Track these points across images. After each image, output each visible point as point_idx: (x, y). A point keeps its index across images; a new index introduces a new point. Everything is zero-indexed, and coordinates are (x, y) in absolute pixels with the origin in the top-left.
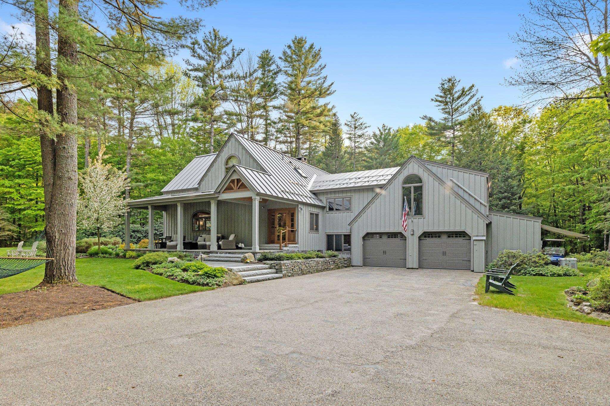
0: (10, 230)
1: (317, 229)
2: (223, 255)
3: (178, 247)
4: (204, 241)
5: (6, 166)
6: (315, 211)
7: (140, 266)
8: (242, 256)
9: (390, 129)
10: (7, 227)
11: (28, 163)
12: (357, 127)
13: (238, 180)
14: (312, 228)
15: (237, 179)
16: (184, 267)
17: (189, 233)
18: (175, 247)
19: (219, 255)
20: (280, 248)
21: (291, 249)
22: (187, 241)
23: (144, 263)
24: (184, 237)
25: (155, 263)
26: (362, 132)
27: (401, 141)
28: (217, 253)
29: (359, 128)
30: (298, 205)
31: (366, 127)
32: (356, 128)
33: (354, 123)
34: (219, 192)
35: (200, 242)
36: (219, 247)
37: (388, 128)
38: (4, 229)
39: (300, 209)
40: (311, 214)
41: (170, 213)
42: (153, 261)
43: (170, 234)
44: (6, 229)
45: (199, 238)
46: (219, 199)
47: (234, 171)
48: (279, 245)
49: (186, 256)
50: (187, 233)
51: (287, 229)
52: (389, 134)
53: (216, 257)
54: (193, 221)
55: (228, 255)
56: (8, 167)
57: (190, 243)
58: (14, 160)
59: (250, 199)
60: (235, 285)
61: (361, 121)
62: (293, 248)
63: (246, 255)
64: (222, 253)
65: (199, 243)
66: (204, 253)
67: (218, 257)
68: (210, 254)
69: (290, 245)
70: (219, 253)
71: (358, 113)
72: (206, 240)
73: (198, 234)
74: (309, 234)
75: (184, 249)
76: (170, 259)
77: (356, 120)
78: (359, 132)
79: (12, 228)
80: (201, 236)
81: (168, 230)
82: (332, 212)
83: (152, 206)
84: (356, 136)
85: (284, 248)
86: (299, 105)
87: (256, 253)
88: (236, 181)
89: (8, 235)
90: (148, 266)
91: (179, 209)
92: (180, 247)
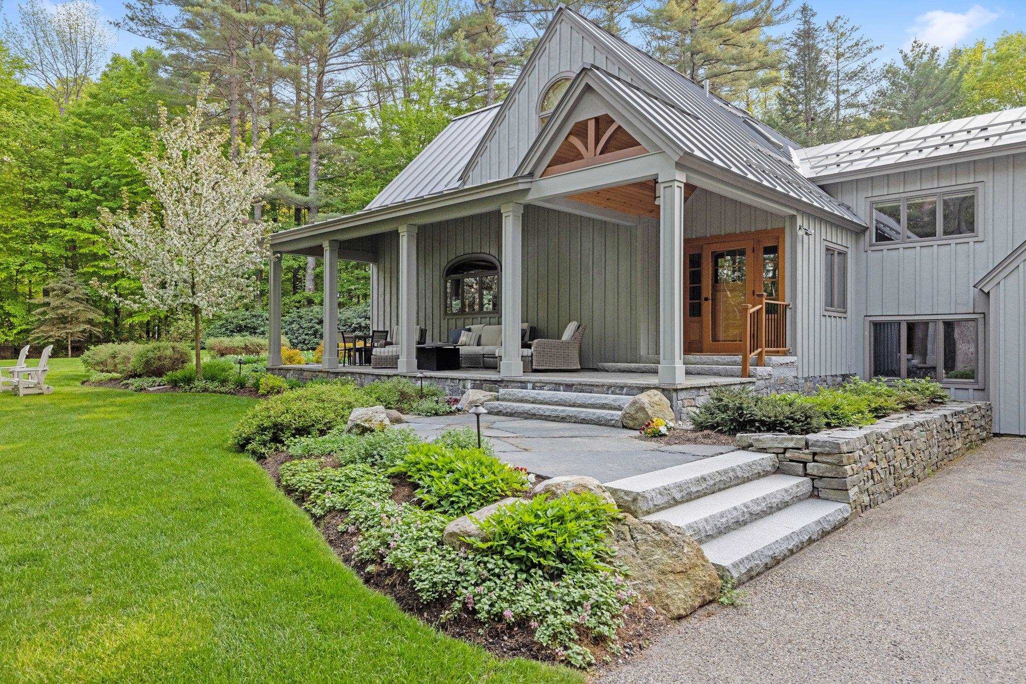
0: (90, 322)
1: (844, 304)
2: (546, 394)
3: (402, 361)
4: (479, 344)
5: (85, 190)
6: (840, 240)
7: (248, 440)
8: (625, 400)
9: (934, 51)
10: (83, 313)
11: (124, 181)
12: (843, 55)
13: (602, 122)
14: (830, 303)
15: (597, 119)
16: (400, 466)
17: (437, 322)
18: (392, 362)
19: (530, 393)
20: (744, 369)
21: (777, 373)
22: (429, 344)
23: (265, 429)
24: (423, 333)
25: (302, 431)
26: (860, 63)
27: (968, 80)
28: (523, 385)
29: (847, 55)
30: (793, 218)
31: (870, 51)
32: (839, 56)
33: (836, 43)
34: (531, 174)
35: (467, 346)
36: (529, 366)
37: (928, 50)
38: (77, 319)
39: (801, 233)
40: (827, 250)
41: (388, 266)
42: (300, 423)
43: (388, 323)
44: (81, 320)
45: (463, 338)
46: (531, 198)
47: (588, 88)
48: (739, 358)
49: (422, 396)
50: (429, 322)
51: (765, 301)
52: (931, 65)
53: (521, 401)
54: (446, 288)
55: (562, 395)
56: (89, 192)
57: (439, 350)
58: (99, 178)
59: (650, 186)
60: (680, 618)
61: (856, 36)
62: (781, 370)
63: (644, 398)
64: (541, 388)
65: (463, 350)
66: (478, 385)
67: (527, 401)
68: (502, 391)
69: (775, 359)
70: (530, 386)
71: (847, 17)
72: (483, 340)
73: (460, 323)
74: (823, 319)
75: (420, 367)
76: (358, 414)
77: (842, 35)
78: (853, 66)
79: (91, 315)
80: (469, 330)
81: (381, 313)
82: (885, 246)
83: (332, 241)
84: (841, 75)
85: (760, 370)
86: (695, 10)
87: (676, 390)
88: (591, 126)
89: (84, 331)
90: (276, 439)
91: (405, 245)
92: (407, 362)
